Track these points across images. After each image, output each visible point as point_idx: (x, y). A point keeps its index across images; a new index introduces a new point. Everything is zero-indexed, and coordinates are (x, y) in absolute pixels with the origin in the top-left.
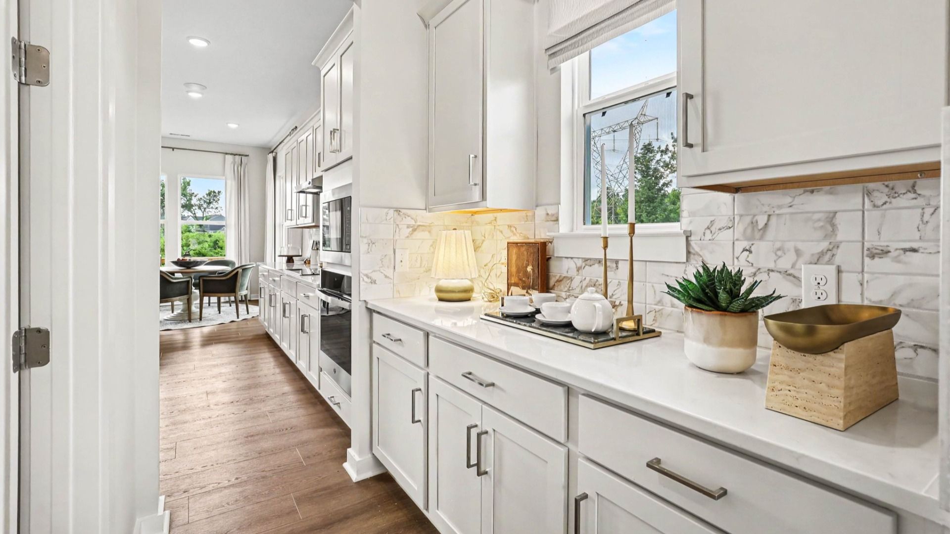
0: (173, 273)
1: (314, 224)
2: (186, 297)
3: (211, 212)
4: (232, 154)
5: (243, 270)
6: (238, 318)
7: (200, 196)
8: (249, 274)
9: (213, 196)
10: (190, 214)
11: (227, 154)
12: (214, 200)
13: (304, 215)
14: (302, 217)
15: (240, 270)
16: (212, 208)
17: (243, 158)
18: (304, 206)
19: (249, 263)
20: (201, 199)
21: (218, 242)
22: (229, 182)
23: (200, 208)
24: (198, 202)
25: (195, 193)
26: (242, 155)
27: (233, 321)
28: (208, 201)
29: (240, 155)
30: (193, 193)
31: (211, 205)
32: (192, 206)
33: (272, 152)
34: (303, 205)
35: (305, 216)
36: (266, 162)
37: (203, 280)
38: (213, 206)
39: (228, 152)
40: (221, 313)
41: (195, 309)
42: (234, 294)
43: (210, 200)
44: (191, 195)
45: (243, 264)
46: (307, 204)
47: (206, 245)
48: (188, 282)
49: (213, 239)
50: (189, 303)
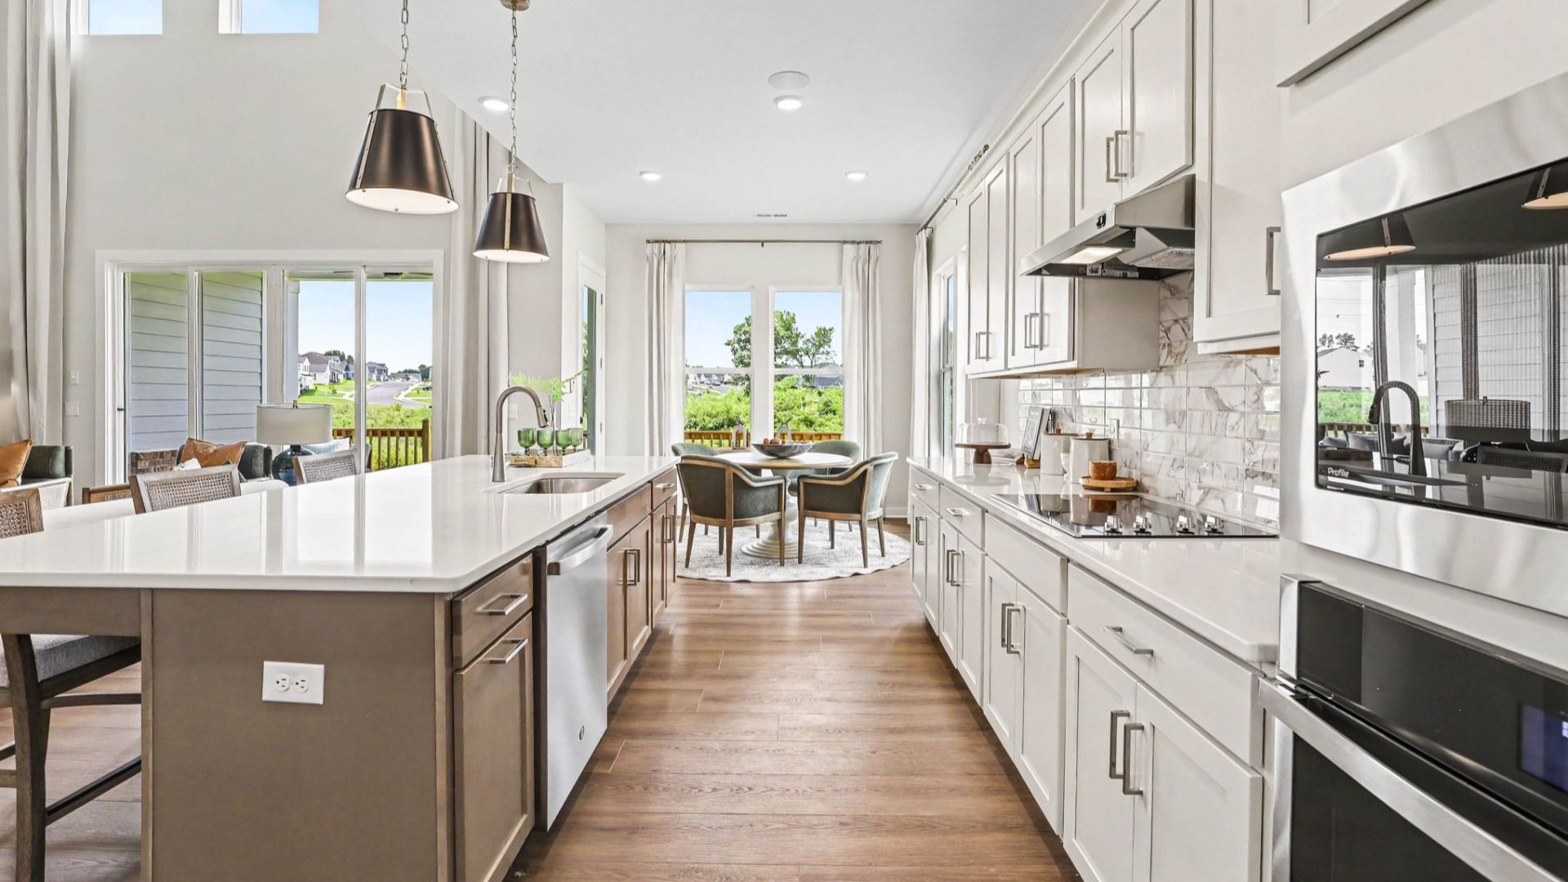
0: (756, 470)
1: (1073, 365)
2: (775, 516)
3: (821, 359)
4: (853, 242)
5: (875, 466)
6: (865, 565)
7: (808, 337)
8: (885, 475)
9: (823, 336)
10: (795, 362)
11: (845, 242)
12: (824, 341)
13: (983, 353)
14: (980, 358)
15: (869, 467)
16: (823, 353)
17: (872, 246)
18: (984, 333)
19: (881, 455)
20: (808, 340)
21: (829, 403)
22: (848, 294)
23: (807, 354)
24: (805, 346)
25: (802, 333)
26: (871, 242)
27: (856, 574)
28: (817, 343)
29: (867, 242)
30: (800, 333)
31: (821, 350)
32: (798, 351)
33: (925, 227)
34: (980, 333)
35: (985, 355)
36: (913, 248)
37: (805, 484)
38: (825, 351)
39: (847, 240)
40: (836, 546)
41: (791, 535)
42: (857, 516)
43: (820, 342)
44: (798, 335)
45: (872, 455)
46: (990, 331)
47: (814, 408)
48: (780, 486)
49: (824, 398)
50: (780, 525)
